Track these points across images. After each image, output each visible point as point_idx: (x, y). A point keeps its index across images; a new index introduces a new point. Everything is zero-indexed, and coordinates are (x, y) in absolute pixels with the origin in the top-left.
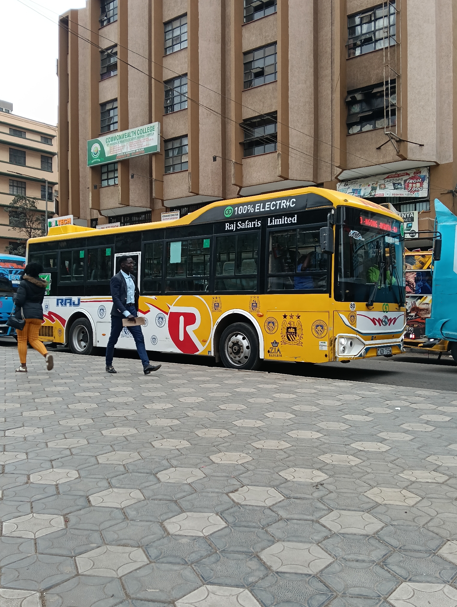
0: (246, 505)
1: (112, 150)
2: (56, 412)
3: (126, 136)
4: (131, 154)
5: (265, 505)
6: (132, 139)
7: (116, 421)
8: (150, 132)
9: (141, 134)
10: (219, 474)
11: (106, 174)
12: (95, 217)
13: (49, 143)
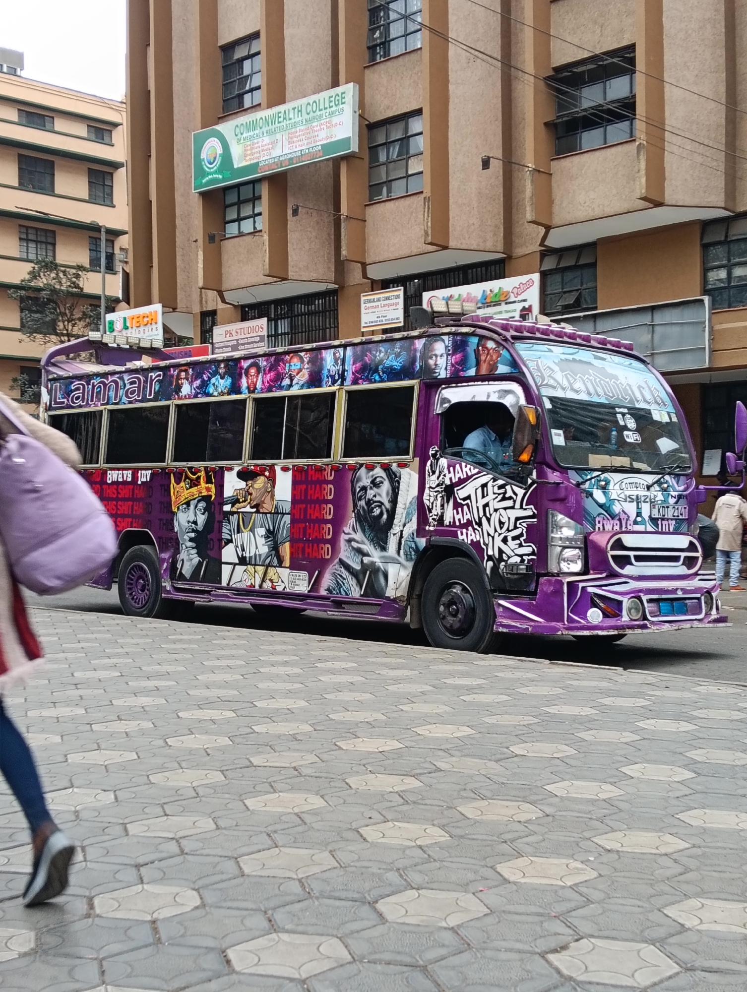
0: (590, 983)
1: (249, 152)
2: (140, 754)
3: (281, 120)
4: (291, 159)
5: (636, 985)
6: (295, 125)
7: (275, 779)
8: (334, 108)
9: (314, 112)
10: (521, 909)
11: (236, 206)
12: (210, 308)
13: (107, 139)
